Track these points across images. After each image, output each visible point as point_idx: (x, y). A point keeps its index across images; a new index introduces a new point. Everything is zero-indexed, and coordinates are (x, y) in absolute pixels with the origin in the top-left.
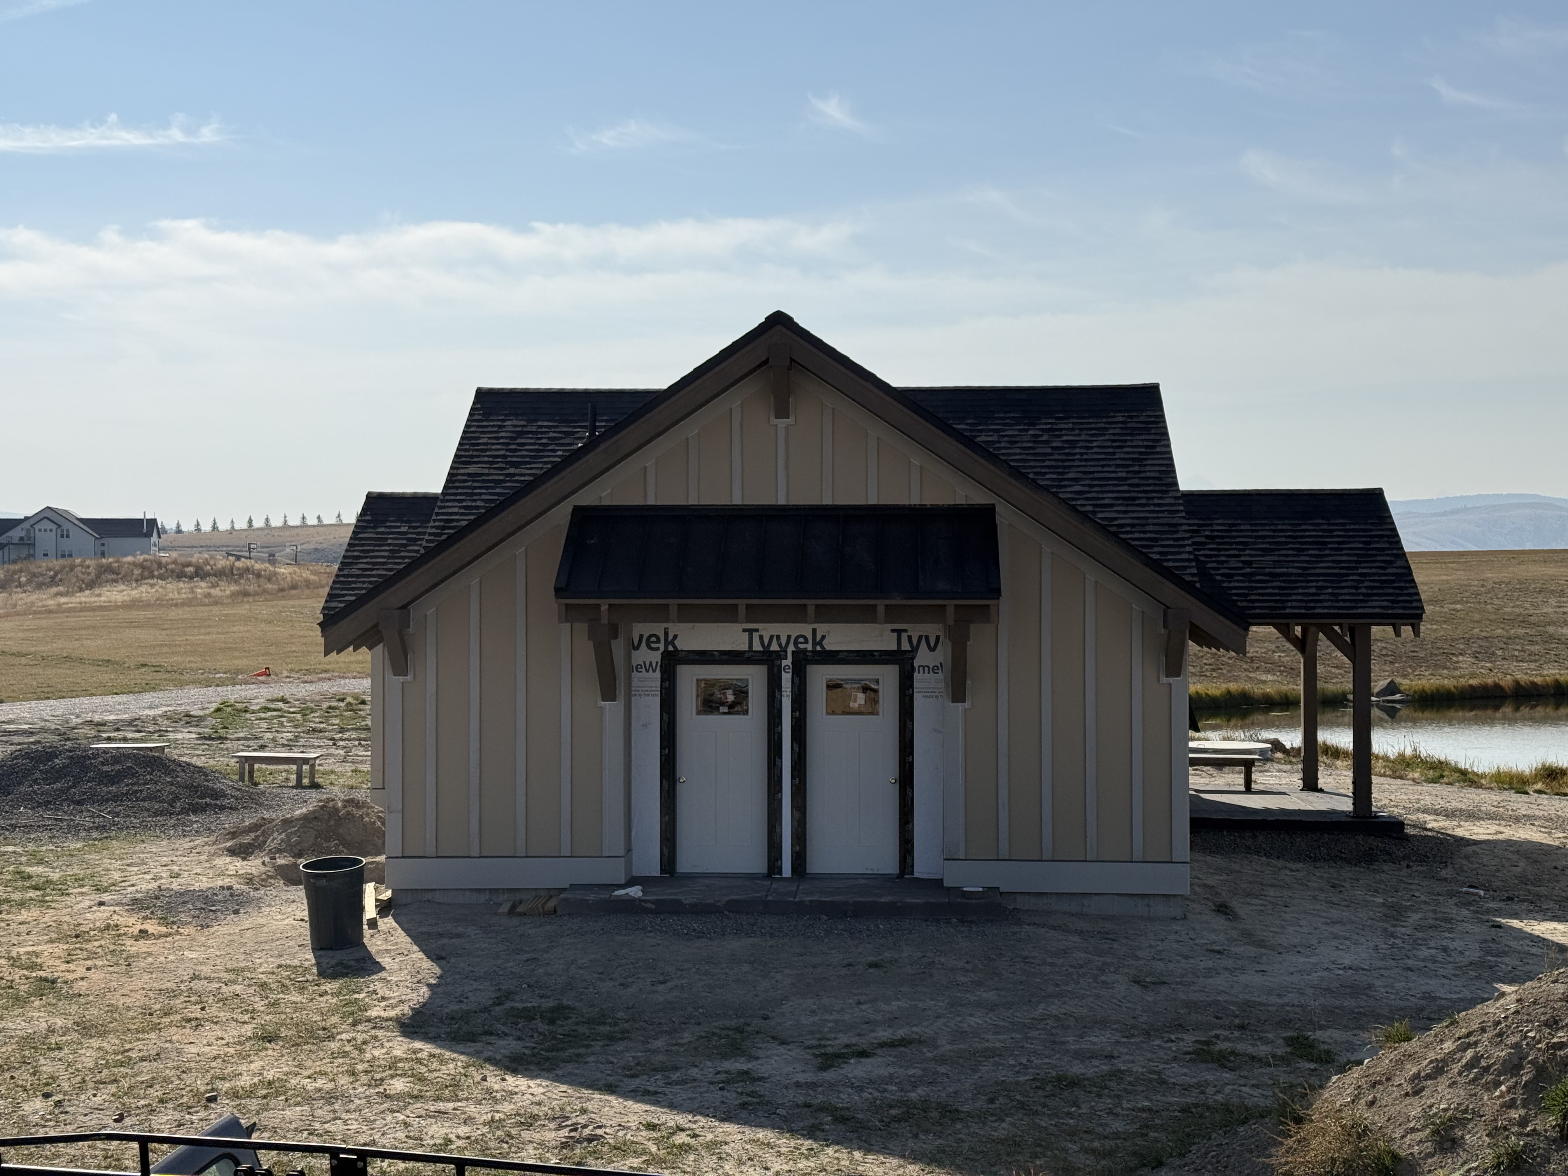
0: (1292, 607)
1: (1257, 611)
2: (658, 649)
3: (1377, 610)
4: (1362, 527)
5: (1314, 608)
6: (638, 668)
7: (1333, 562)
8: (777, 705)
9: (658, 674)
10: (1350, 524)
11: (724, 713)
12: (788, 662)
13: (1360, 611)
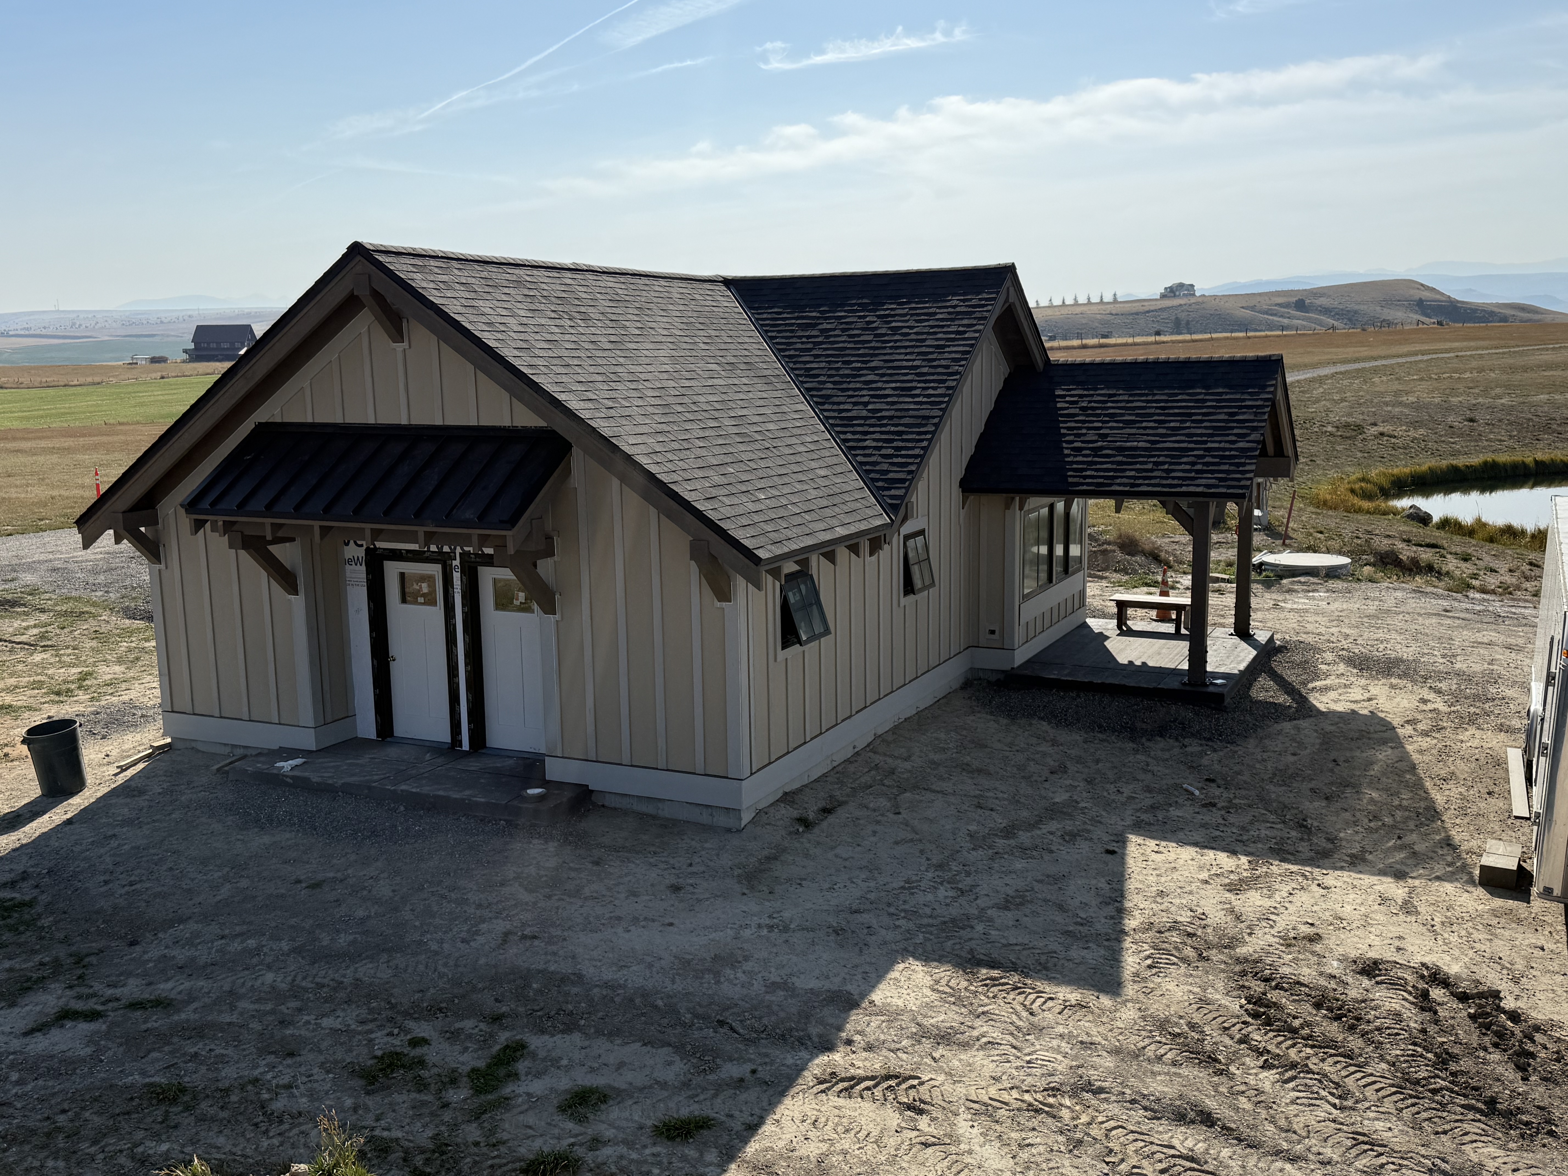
0: (1119, 485)
1: (1085, 488)
2: (362, 546)
3: (1200, 489)
4: (1238, 396)
5: (1139, 485)
6: (349, 561)
7: (1187, 435)
8: (450, 599)
9: (364, 568)
10: (1226, 393)
11: (421, 604)
12: (456, 563)
13: (1184, 489)
